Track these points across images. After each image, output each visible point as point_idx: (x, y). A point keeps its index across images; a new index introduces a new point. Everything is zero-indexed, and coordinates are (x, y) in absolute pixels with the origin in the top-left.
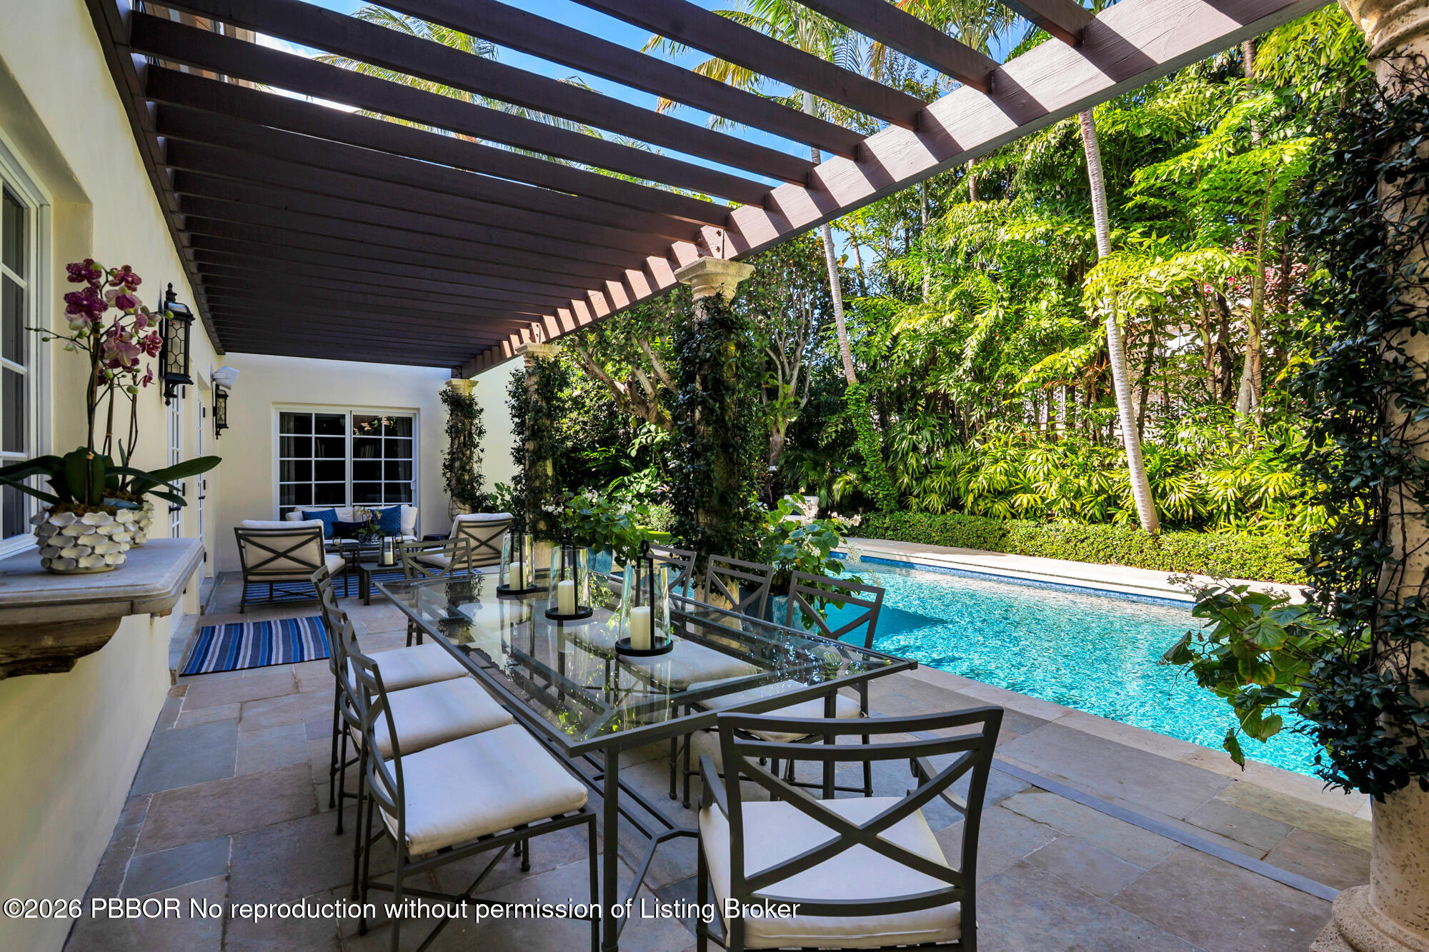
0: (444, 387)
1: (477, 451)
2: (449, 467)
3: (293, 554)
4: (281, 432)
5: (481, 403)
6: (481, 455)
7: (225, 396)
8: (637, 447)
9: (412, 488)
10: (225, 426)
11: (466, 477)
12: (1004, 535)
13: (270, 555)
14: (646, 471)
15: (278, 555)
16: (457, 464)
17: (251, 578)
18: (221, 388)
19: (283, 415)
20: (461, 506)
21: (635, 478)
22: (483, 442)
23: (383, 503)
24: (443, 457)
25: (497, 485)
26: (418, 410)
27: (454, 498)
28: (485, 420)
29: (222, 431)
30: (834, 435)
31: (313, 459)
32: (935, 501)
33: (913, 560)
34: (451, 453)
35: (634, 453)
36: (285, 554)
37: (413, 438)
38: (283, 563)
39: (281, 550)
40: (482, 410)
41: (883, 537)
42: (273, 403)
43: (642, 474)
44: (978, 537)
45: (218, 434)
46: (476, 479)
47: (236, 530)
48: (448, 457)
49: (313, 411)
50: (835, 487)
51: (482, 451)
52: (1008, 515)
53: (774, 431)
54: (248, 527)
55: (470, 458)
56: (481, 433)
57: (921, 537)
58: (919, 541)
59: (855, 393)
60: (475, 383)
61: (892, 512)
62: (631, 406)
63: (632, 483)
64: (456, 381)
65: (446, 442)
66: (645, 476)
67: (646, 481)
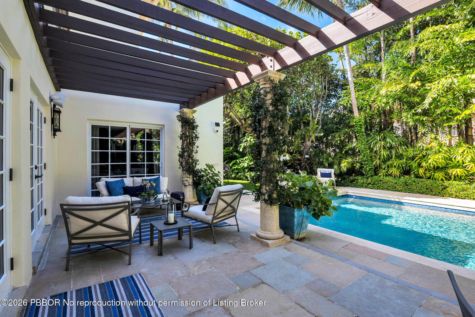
0: (179, 114)
1: (195, 147)
2: (181, 156)
3: (107, 223)
4: (92, 136)
5: (198, 122)
6: (198, 149)
7: (59, 112)
8: (242, 147)
9: (160, 166)
10: (59, 130)
11: (191, 161)
12: (444, 188)
13: (89, 224)
14: (247, 158)
15: (96, 224)
16: (186, 154)
17: (74, 241)
18: (57, 106)
19: (93, 127)
20: (188, 176)
21: (242, 160)
22: (198, 143)
23: (146, 175)
24: (178, 151)
25: (206, 165)
26: (164, 126)
27: (185, 172)
28: (200, 131)
29: (57, 133)
30: (339, 142)
31: (110, 151)
32: (395, 171)
33: (402, 201)
34: (183, 148)
35: (241, 150)
36: (101, 223)
37: (160, 141)
38: (100, 230)
39: (98, 220)
40: (197, 126)
41: (366, 187)
42: (88, 120)
43: (244, 159)
44: (427, 189)
45: (54, 135)
46: (196, 162)
47: (62, 205)
48: (181, 150)
49: (110, 125)
50: (342, 165)
51: (198, 147)
52: (444, 179)
53: (307, 140)
54: (71, 203)
55: (192, 151)
56: (197, 137)
57: (390, 188)
58: (389, 190)
59: (359, 122)
60: (195, 112)
61: (372, 176)
62: (248, 129)
63: (240, 162)
64: (186, 110)
65: (179, 143)
66: (246, 159)
67: (247, 162)
